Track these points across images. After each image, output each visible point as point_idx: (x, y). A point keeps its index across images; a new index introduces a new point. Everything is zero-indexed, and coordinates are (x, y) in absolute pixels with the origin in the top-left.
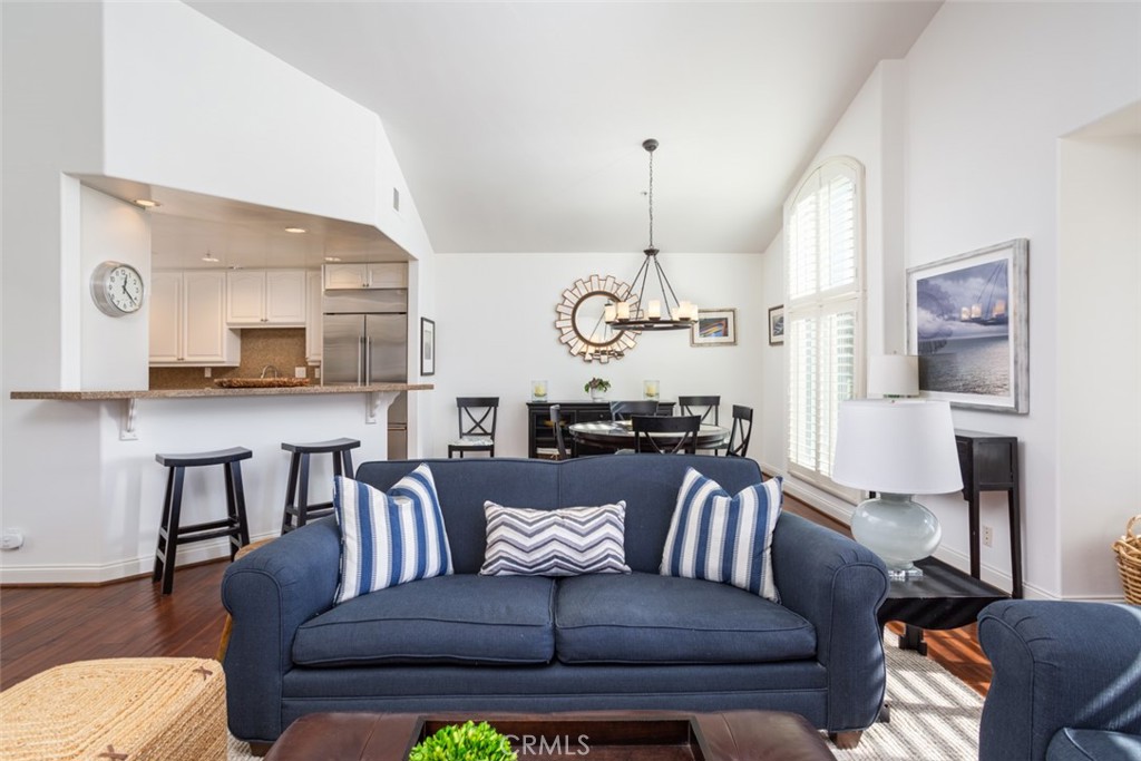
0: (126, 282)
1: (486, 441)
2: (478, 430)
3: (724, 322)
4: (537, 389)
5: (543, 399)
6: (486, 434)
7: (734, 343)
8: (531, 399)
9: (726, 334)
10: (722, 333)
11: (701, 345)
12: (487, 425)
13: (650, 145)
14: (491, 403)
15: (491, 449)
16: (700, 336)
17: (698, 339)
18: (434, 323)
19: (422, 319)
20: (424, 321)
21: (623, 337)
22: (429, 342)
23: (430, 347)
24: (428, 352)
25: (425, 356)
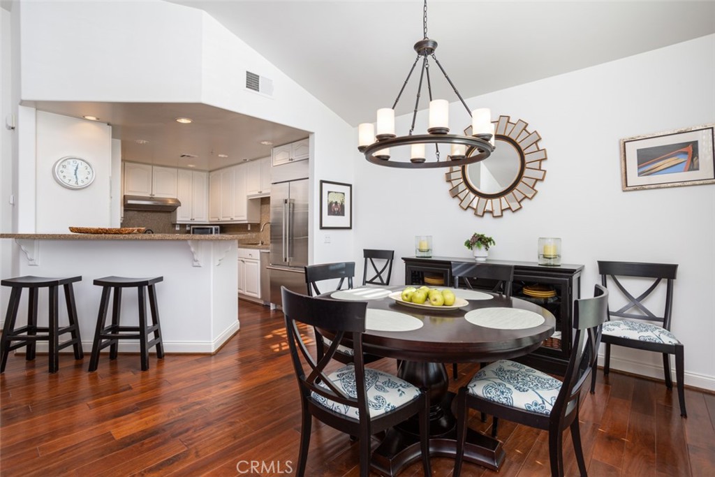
0: (77, 168)
3: (688, 149)
6: (383, 283)
11: (641, 188)
16: (639, 174)
17: (634, 179)
18: (350, 186)
19: (322, 182)
20: (324, 184)
21: (520, 186)
22: (339, 202)
23: (342, 206)
24: (336, 209)
25: (331, 212)
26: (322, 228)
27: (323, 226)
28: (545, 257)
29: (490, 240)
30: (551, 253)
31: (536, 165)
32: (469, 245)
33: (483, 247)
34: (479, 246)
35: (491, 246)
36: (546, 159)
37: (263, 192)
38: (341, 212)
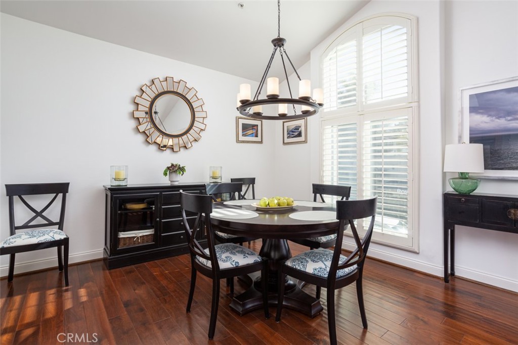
1: (54, 234)
2: (39, 220)
3: (256, 127)
4: (117, 174)
5: (123, 183)
6: (51, 224)
7: (261, 142)
8: (110, 183)
9: (257, 136)
10: (254, 134)
11: (243, 142)
12: (53, 214)
14: (61, 189)
15: (63, 245)
21: (192, 132)
28: (213, 178)
31: (201, 120)
36: (206, 117)
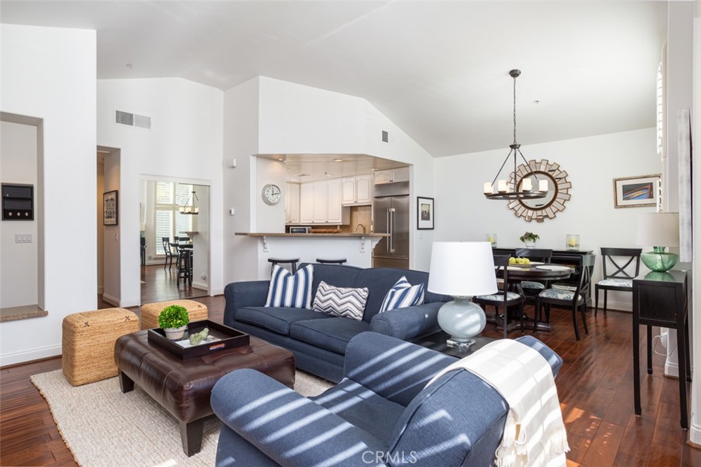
3: (649, 186)
9: (650, 197)
10: (646, 195)
11: (625, 206)
13: (514, 74)
16: (624, 199)
17: (621, 202)
18: (433, 199)
19: (418, 198)
20: (420, 199)
21: (555, 203)
22: (427, 211)
23: (429, 213)
24: (426, 216)
25: (423, 218)
26: (418, 229)
27: (420, 227)
28: (570, 246)
29: (536, 236)
30: (573, 243)
31: (565, 191)
32: (522, 239)
33: (532, 240)
34: (529, 240)
35: (537, 240)
36: (571, 187)
37: (359, 202)
38: (428, 218)
